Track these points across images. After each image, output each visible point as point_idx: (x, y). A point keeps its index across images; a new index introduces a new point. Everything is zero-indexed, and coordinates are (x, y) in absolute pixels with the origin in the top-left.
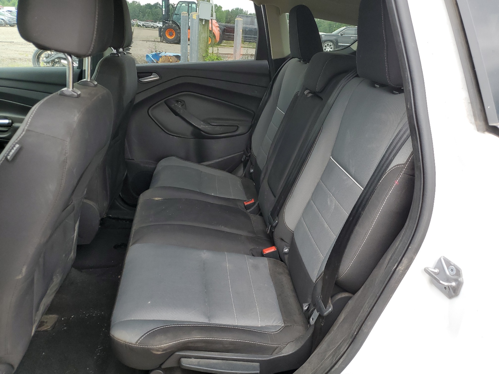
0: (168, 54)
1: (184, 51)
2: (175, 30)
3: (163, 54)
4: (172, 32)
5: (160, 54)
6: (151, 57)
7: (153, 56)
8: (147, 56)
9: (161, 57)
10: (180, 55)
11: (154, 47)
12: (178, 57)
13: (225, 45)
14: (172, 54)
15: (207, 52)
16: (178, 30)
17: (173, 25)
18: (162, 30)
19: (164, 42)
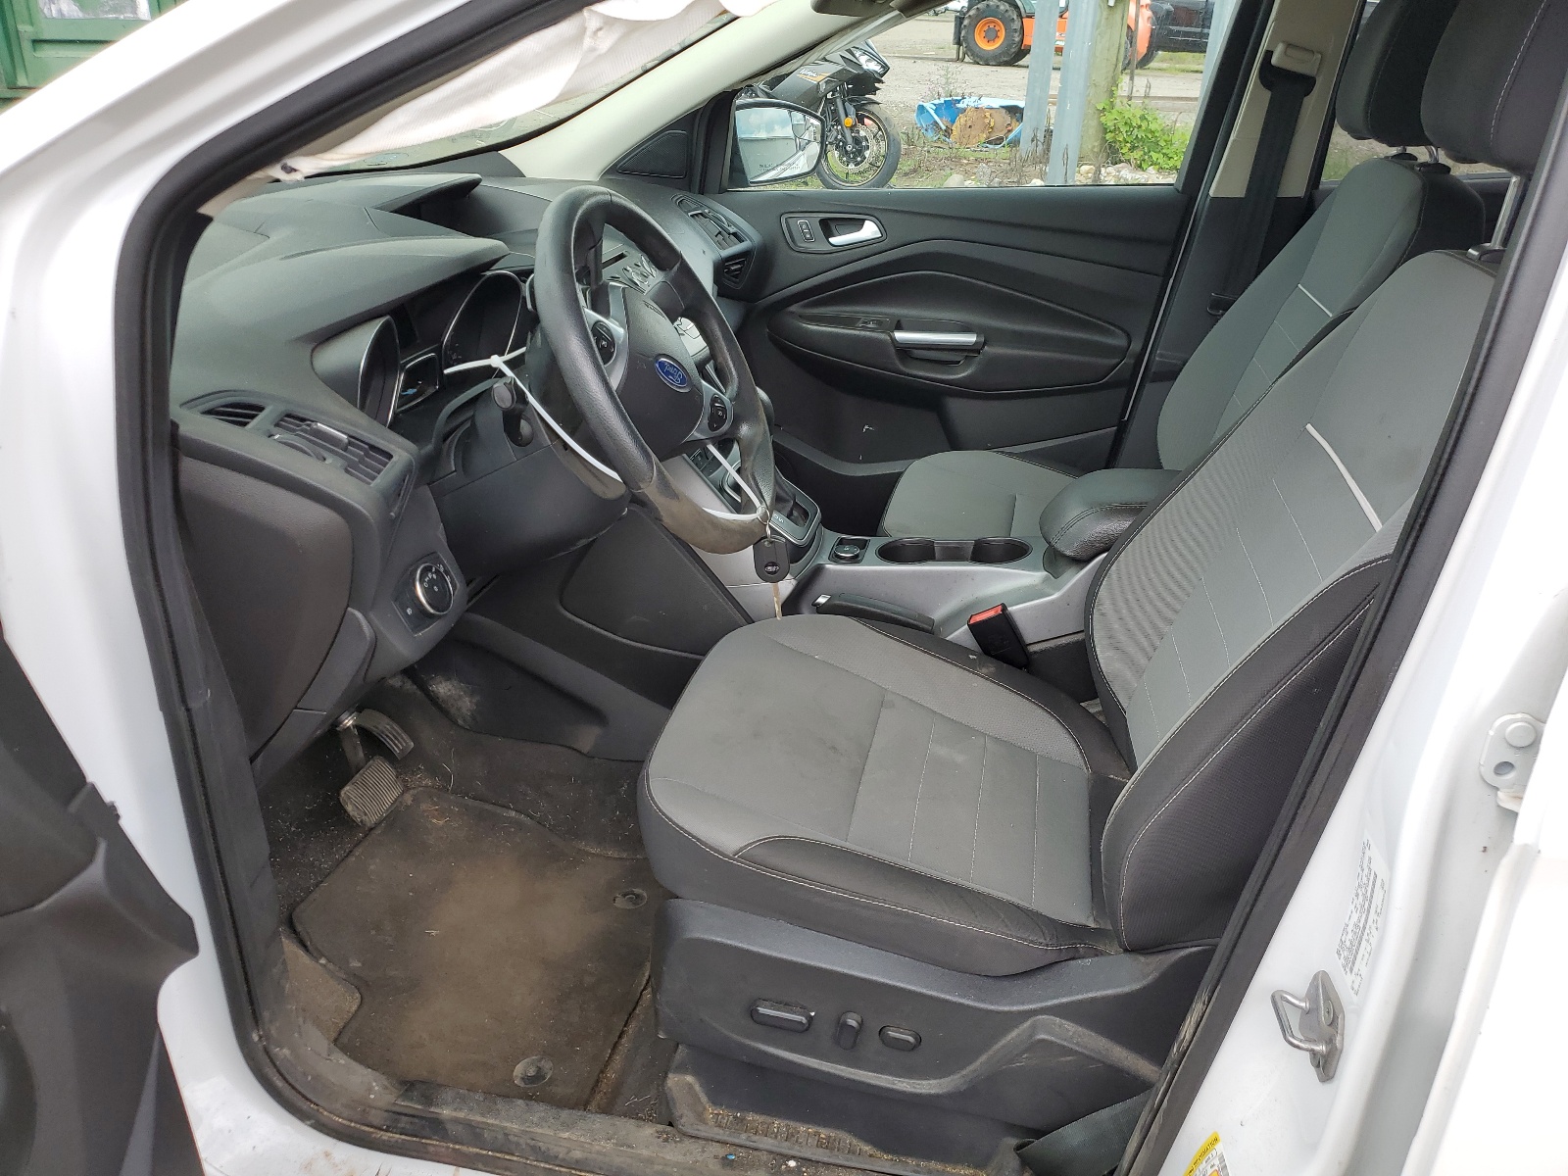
0: (985, 102)
1: (1038, 91)
2: (1007, 22)
3: (968, 103)
4: (997, 28)
5: (959, 101)
6: (932, 112)
7: (938, 109)
8: (921, 108)
9: (964, 110)
10: (1021, 104)
11: (944, 81)
12: (1015, 112)
13: (1164, 65)
14: (996, 103)
15: (1112, 94)
16: (1016, 23)
17: (1002, 7)
18: (966, 22)
19: (967, 59)
